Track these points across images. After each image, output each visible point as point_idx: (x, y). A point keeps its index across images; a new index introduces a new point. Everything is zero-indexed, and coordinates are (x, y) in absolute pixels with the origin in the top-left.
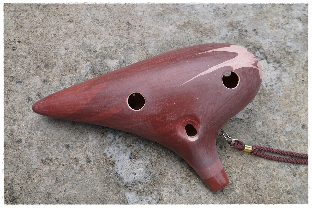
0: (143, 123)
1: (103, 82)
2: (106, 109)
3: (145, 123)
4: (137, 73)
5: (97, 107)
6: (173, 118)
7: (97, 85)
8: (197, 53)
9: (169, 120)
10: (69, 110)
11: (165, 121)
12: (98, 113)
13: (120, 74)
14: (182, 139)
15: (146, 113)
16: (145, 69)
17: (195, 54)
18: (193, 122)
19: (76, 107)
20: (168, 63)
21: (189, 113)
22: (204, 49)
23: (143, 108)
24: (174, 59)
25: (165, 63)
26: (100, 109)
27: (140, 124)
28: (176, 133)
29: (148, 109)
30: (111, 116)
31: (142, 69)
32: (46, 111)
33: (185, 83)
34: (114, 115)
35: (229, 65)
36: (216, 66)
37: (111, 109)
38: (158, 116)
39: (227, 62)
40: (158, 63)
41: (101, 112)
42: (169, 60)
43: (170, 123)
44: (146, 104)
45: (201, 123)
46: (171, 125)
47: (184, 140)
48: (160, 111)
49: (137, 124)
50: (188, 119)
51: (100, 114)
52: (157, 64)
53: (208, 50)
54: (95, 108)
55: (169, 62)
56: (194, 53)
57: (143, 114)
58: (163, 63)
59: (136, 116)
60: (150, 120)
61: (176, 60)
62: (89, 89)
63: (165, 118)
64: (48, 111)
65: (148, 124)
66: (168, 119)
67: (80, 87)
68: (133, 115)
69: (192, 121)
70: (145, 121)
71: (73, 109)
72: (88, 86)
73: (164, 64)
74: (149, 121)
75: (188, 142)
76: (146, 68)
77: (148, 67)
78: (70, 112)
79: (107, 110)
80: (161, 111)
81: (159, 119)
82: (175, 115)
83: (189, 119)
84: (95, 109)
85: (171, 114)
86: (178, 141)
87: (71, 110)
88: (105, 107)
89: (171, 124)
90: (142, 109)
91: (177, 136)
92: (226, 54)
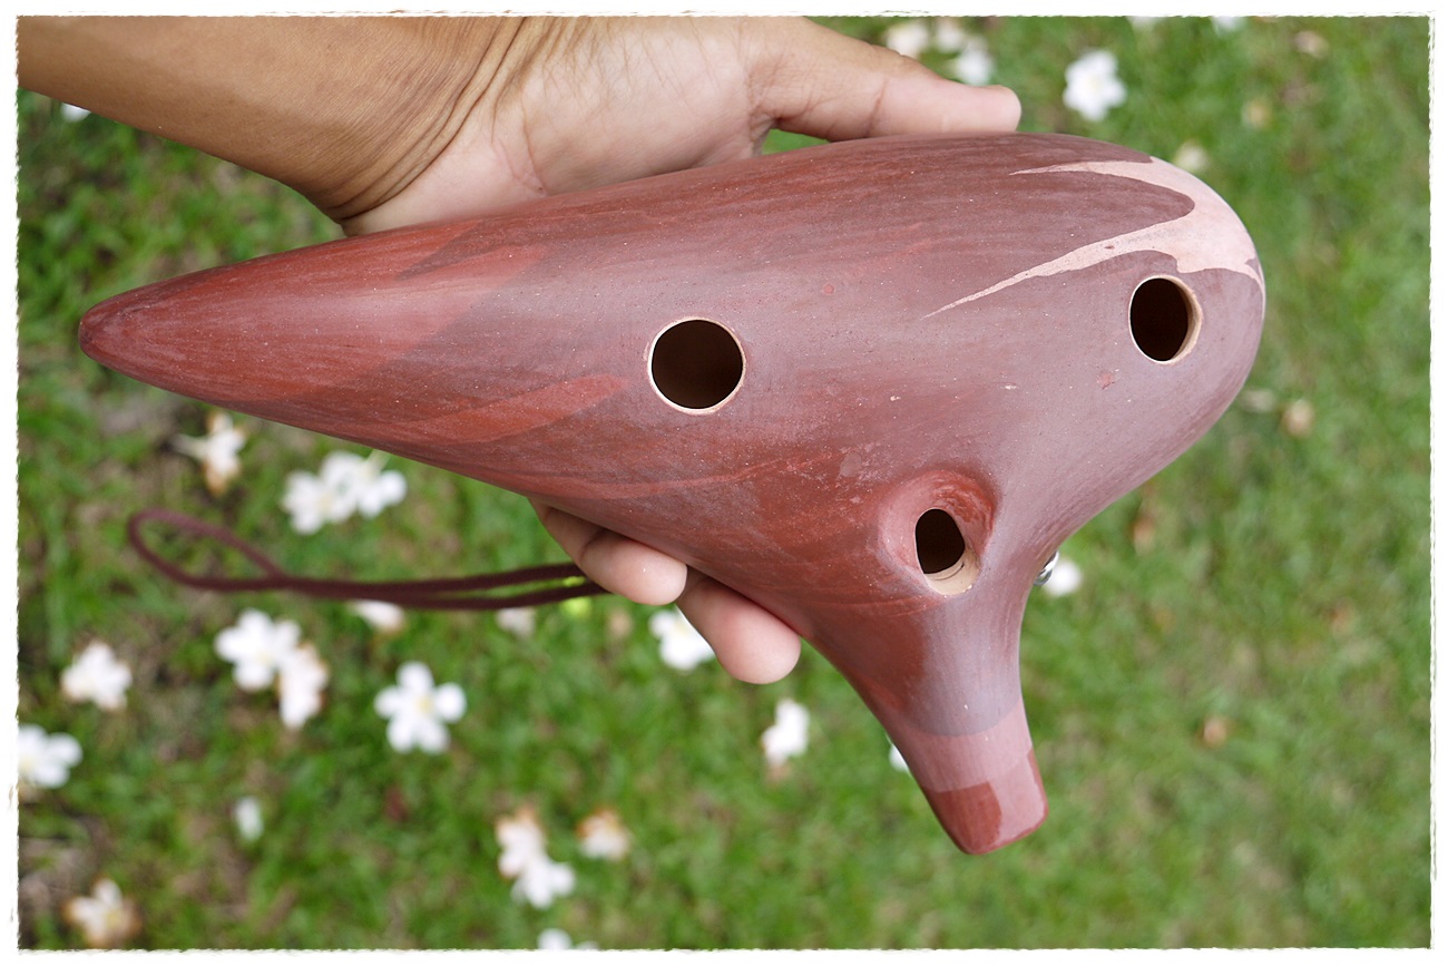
0: (710, 480)
1: (520, 245)
2: (529, 383)
3: (724, 479)
4: (708, 220)
5: (476, 369)
6: (876, 468)
7: (483, 251)
8: (1013, 166)
9: (852, 480)
10: (312, 365)
11: (831, 480)
12: (475, 400)
13: (612, 213)
14: (898, 581)
15: (738, 430)
16: (749, 204)
17: (1002, 171)
18: (962, 502)
19: (358, 355)
20: (869, 195)
21: (954, 454)
22: (1040, 155)
23: (731, 401)
24: (898, 177)
25: (857, 191)
26: (492, 379)
27: (695, 483)
28: (874, 545)
29: (753, 409)
30: (545, 422)
31: (735, 206)
32: (171, 354)
33: (958, 302)
34: (565, 421)
35: (1161, 246)
36: (1106, 243)
37: (552, 385)
38: (799, 451)
39: (1152, 229)
40: (818, 189)
41: (492, 398)
42: (876, 183)
43: (854, 493)
44: (748, 386)
45: (1002, 511)
46: (854, 506)
47: (904, 587)
48: (813, 426)
49: (678, 485)
50: (941, 484)
51: (484, 410)
52: (811, 192)
53: (1060, 163)
54: (464, 371)
55: (875, 190)
56: (1002, 166)
57: (723, 432)
58: (846, 192)
59: (684, 442)
60: (755, 471)
61: (912, 185)
62: (436, 267)
63: (833, 468)
64: (181, 357)
65: (736, 489)
66: (845, 471)
67: (380, 254)
68: (667, 431)
69: (959, 499)
70: (723, 470)
71: (337, 362)
72: (428, 254)
73: (847, 197)
74: (746, 471)
75: (925, 600)
76: (757, 202)
77: (766, 201)
78: (311, 379)
79: (533, 390)
80: (821, 428)
81: (802, 470)
82: (889, 456)
83: (951, 483)
84: (463, 376)
85: (868, 448)
86: (874, 587)
87: (321, 366)
88: (521, 372)
89: (855, 500)
90: (724, 408)
91: (874, 562)
92: (1147, 194)
